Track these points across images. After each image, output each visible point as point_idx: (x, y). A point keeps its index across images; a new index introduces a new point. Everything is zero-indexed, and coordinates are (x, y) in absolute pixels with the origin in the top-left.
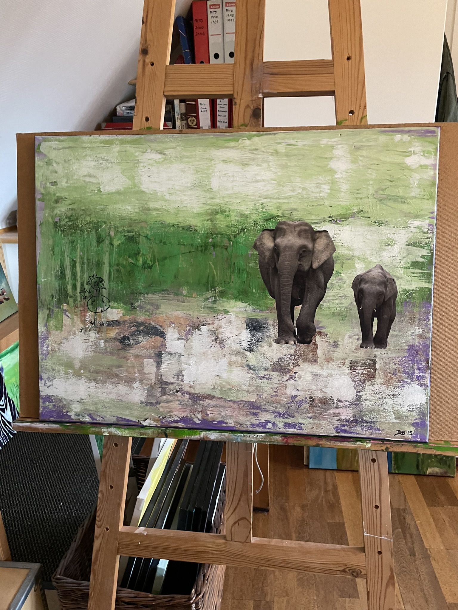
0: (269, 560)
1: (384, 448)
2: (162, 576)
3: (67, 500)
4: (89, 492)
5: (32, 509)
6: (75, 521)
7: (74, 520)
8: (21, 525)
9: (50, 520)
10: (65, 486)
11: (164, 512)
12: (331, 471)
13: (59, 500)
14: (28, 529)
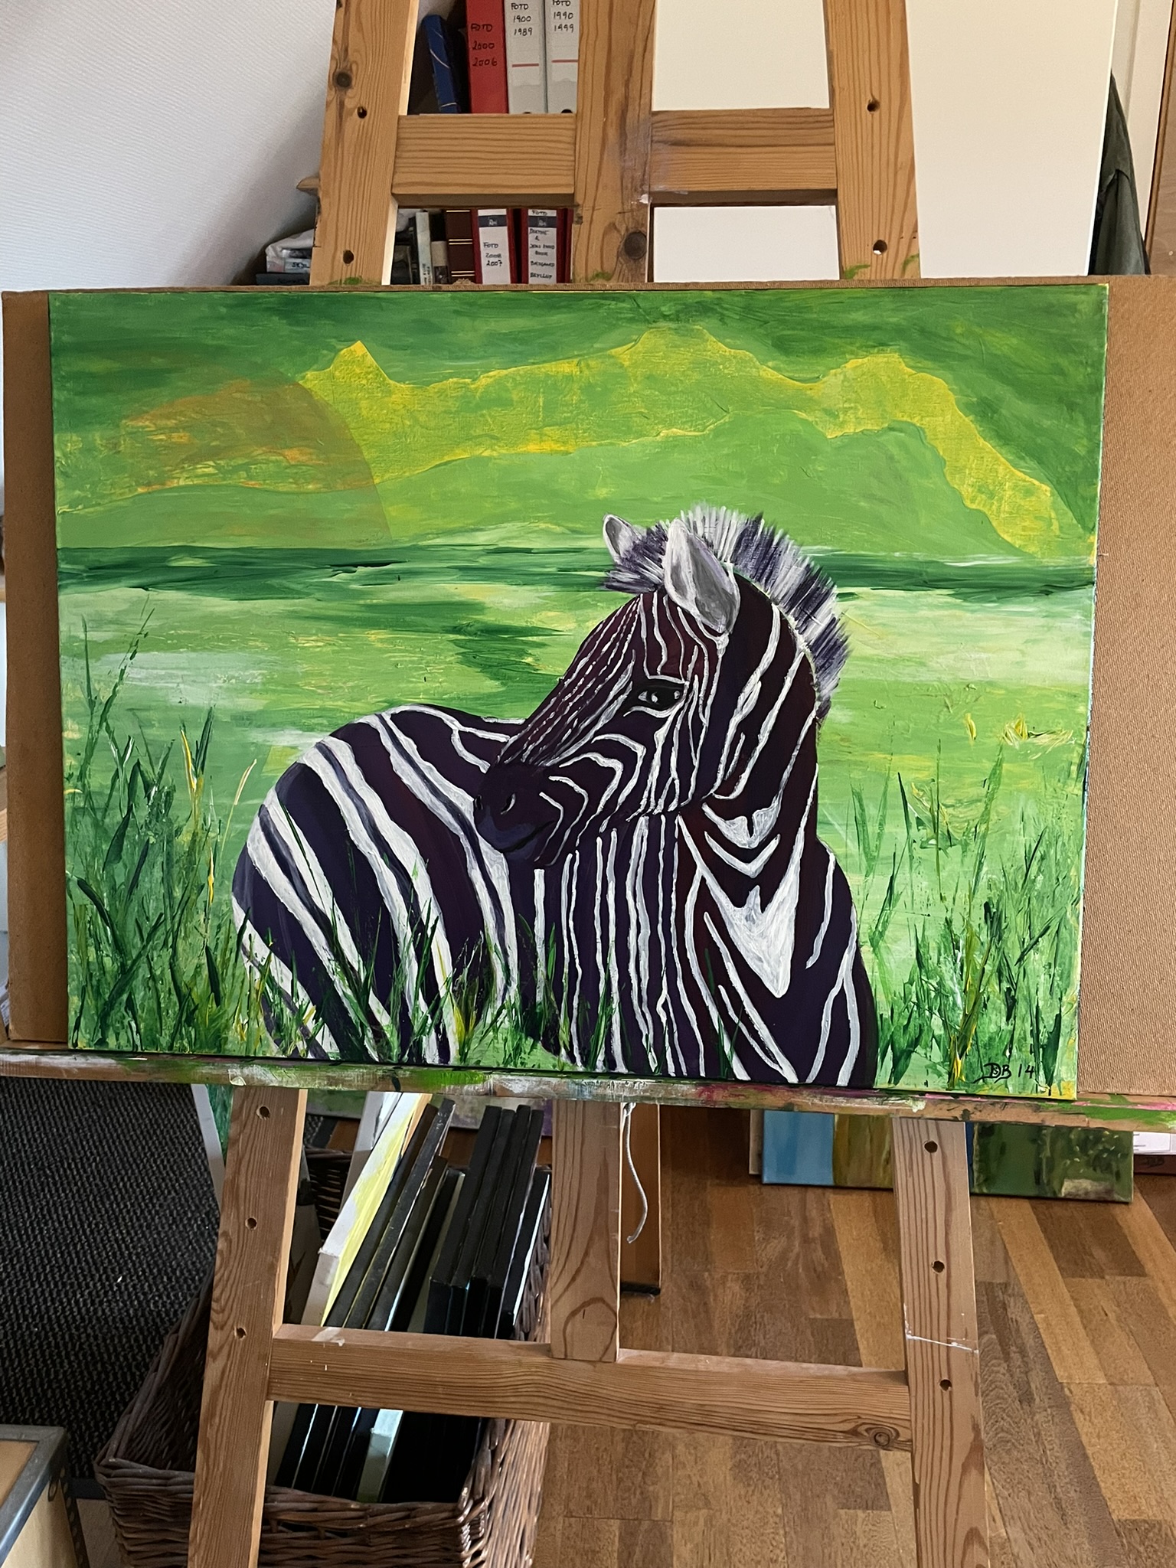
0: (661, 1408)
1: (958, 1113)
2: (385, 1456)
3: (135, 1269)
4: (193, 1248)
5: (43, 1292)
6: (155, 1323)
7: (153, 1320)
8: (14, 1334)
9: (90, 1321)
10: (128, 1233)
11: (389, 1290)
12: (820, 1191)
13: (113, 1271)
14: (32, 1345)
